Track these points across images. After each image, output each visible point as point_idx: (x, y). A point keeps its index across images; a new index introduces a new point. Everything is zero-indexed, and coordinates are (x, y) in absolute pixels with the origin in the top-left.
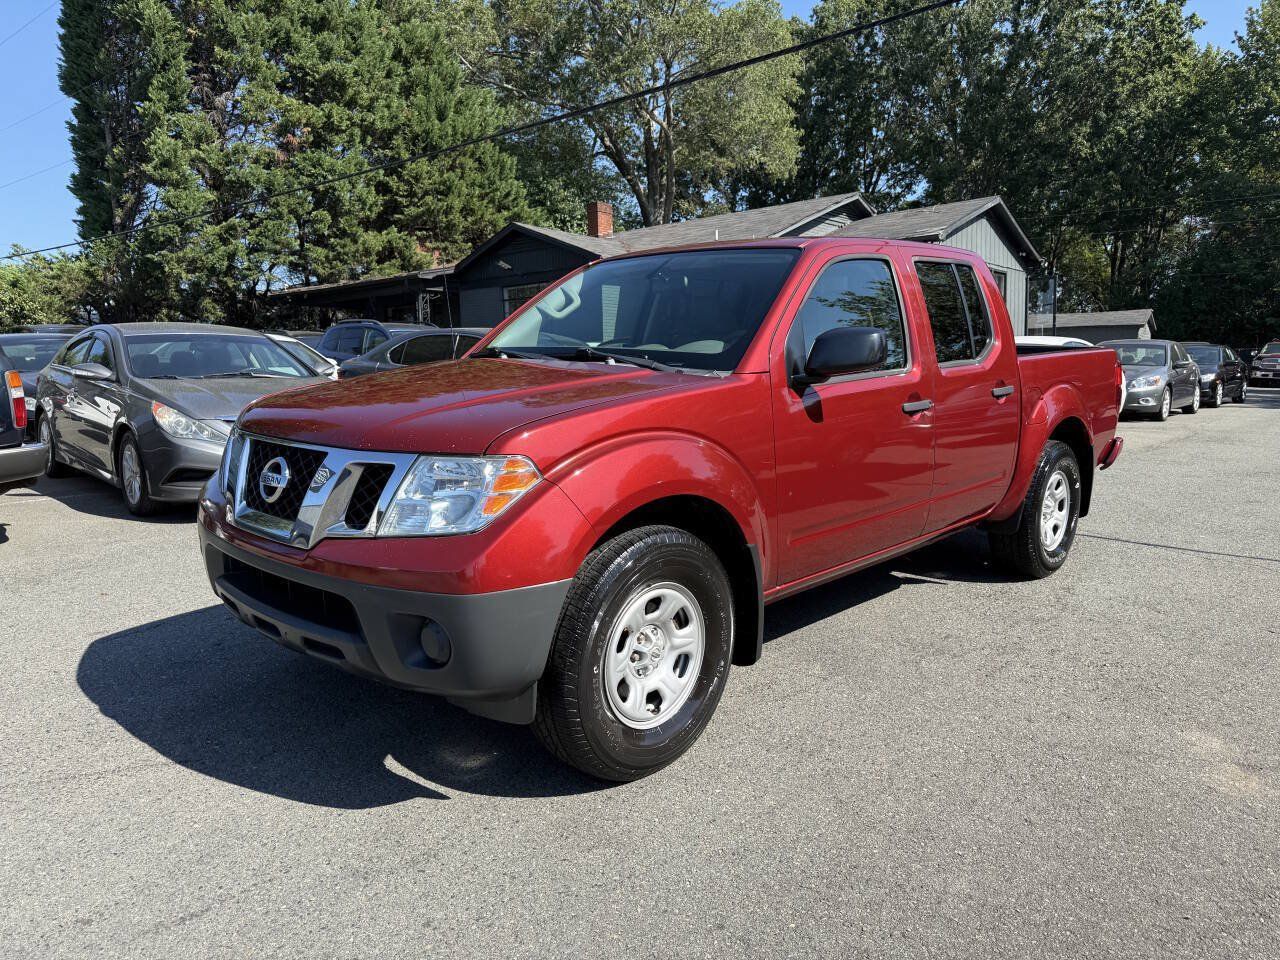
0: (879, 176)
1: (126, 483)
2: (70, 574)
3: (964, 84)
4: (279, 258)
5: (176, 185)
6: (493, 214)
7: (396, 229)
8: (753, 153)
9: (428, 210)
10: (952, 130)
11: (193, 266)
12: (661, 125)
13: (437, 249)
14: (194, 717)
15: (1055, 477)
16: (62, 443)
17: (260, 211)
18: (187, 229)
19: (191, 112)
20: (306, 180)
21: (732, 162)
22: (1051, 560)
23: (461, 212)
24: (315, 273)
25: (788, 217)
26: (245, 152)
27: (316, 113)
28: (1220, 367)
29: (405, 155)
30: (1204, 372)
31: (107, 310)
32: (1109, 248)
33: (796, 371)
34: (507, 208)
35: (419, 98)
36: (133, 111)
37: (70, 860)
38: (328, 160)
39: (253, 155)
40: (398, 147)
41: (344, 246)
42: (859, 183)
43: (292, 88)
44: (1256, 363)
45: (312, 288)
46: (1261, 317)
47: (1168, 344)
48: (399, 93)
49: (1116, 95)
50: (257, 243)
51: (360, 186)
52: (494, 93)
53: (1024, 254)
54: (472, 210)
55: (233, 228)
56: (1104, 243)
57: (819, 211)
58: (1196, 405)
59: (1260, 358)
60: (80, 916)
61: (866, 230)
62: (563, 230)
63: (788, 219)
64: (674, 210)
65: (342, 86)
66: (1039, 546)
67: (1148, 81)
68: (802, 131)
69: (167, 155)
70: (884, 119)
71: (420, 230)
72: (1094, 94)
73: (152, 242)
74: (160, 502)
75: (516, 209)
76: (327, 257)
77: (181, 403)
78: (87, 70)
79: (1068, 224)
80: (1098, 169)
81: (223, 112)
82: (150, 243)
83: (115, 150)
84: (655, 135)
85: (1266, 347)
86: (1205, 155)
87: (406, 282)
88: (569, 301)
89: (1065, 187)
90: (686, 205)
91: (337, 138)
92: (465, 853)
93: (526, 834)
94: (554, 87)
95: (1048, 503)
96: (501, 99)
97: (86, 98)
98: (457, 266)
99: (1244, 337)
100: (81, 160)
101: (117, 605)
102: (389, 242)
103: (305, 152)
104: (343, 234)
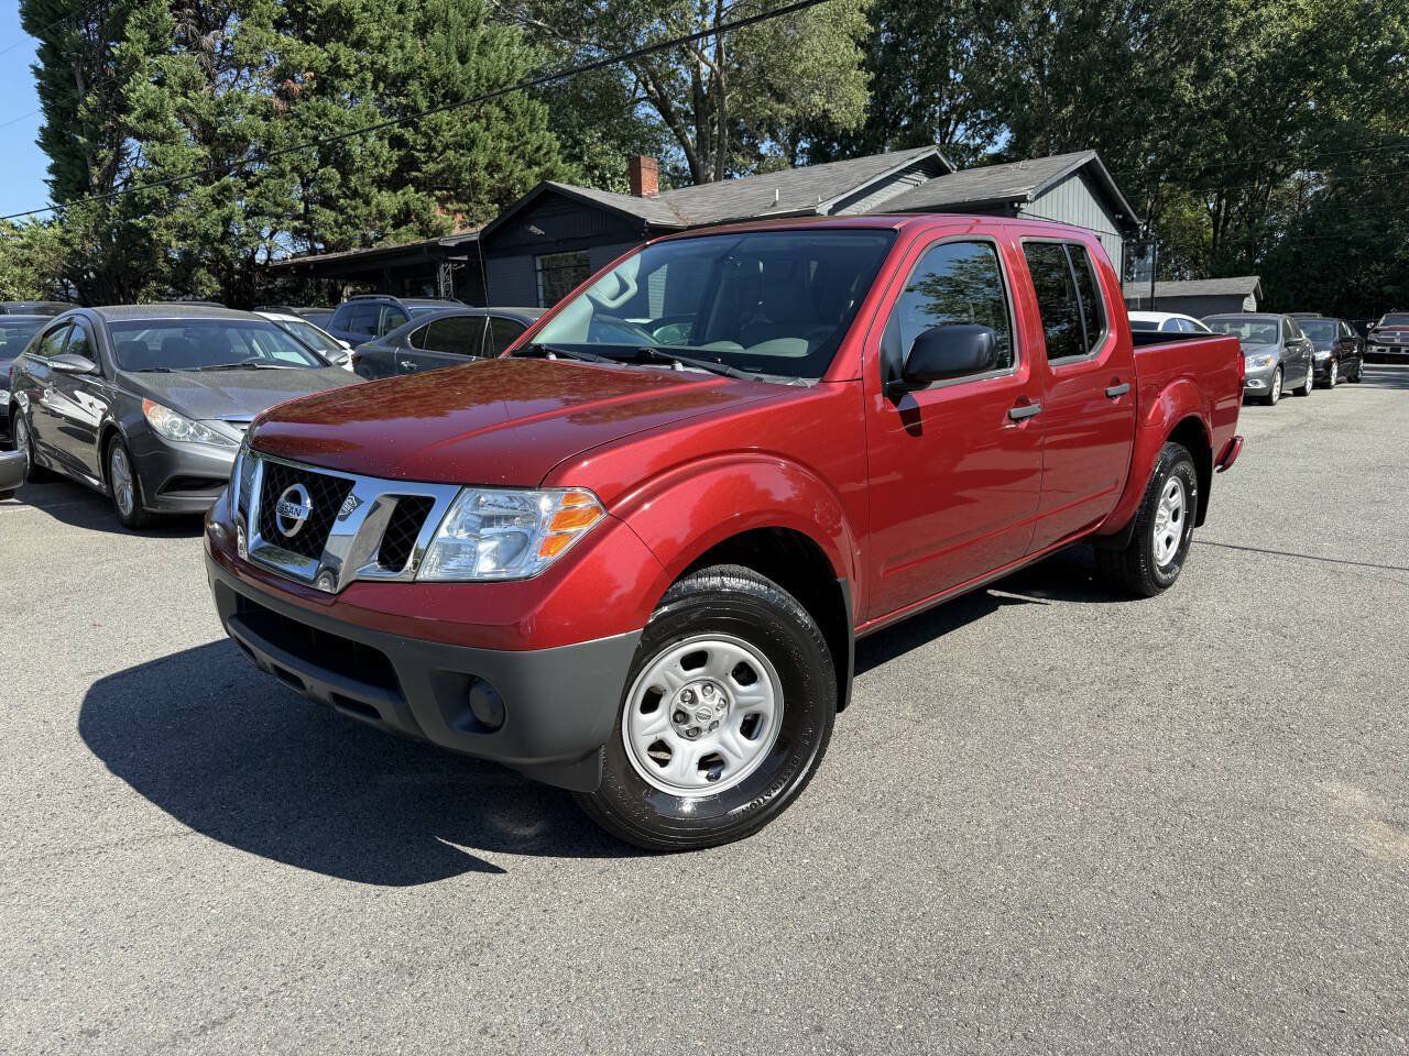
0: (956, 125)
1: (116, 492)
2: (57, 601)
3: (1053, 19)
4: (282, 223)
5: (162, 139)
6: (522, 170)
7: (412, 189)
8: (816, 98)
9: (449, 166)
10: (1040, 74)
11: (183, 232)
12: (712, 68)
13: (459, 211)
14: (206, 776)
15: (1170, 484)
16: (42, 444)
17: (258, 169)
18: (175, 190)
19: (175, 53)
20: (310, 132)
21: (792, 108)
22: (1164, 577)
23: (486, 169)
24: (322, 239)
25: (858, 174)
26: (240, 100)
27: (319, 55)
28: (1335, 343)
29: (423, 104)
30: (1318, 349)
31: (86, 283)
32: (1211, 205)
33: (892, 377)
34: (538, 164)
35: (437, 36)
36: (107, 53)
37: (70, 956)
38: (334, 110)
39: (248, 104)
40: (415, 93)
41: (355, 208)
42: (933, 132)
43: (291, 26)
44: (1372, 337)
45: (320, 257)
46: (1379, 285)
47: (1281, 318)
48: (413, 32)
49: (1225, 31)
50: (257, 206)
51: (372, 139)
52: (521, 30)
53: (1121, 217)
54: (498, 165)
55: (226, 188)
56: (1206, 200)
57: (893, 168)
58: (1309, 386)
59: (1377, 331)
60: (85, 1026)
61: (946, 189)
62: (603, 189)
63: (858, 176)
64: (726, 163)
65: (349, 23)
66: (1151, 562)
67: (1261, 15)
68: (872, 73)
69: (151, 105)
70: (963, 60)
71: (440, 190)
72: (1199, 31)
73: (135, 205)
74: (156, 514)
75: (548, 164)
76: (336, 221)
77: (174, 400)
78: (52, 5)
79: (1168, 180)
80: (1203, 117)
81: (211, 54)
82: (133, 206)
83: (88, 99)
84: (704, 78)
85: (1384, 318)
86: (1321, 101)
87: (425, 250)
88: (624, 287)
89: (1163, 137)
90: (741, 159)
91: (345, 84)
92: (523, 942)
93: (591, 916)
94: (590, 23)
95: (1163, 513)
96: (529, 37)
97: (52, 39)
98: (482, 231)
99: (1358, 307)
100: (49, 110)
101: (112, 638)
102: (406, 203)
103: (307, 100)
104: (355, 194)
